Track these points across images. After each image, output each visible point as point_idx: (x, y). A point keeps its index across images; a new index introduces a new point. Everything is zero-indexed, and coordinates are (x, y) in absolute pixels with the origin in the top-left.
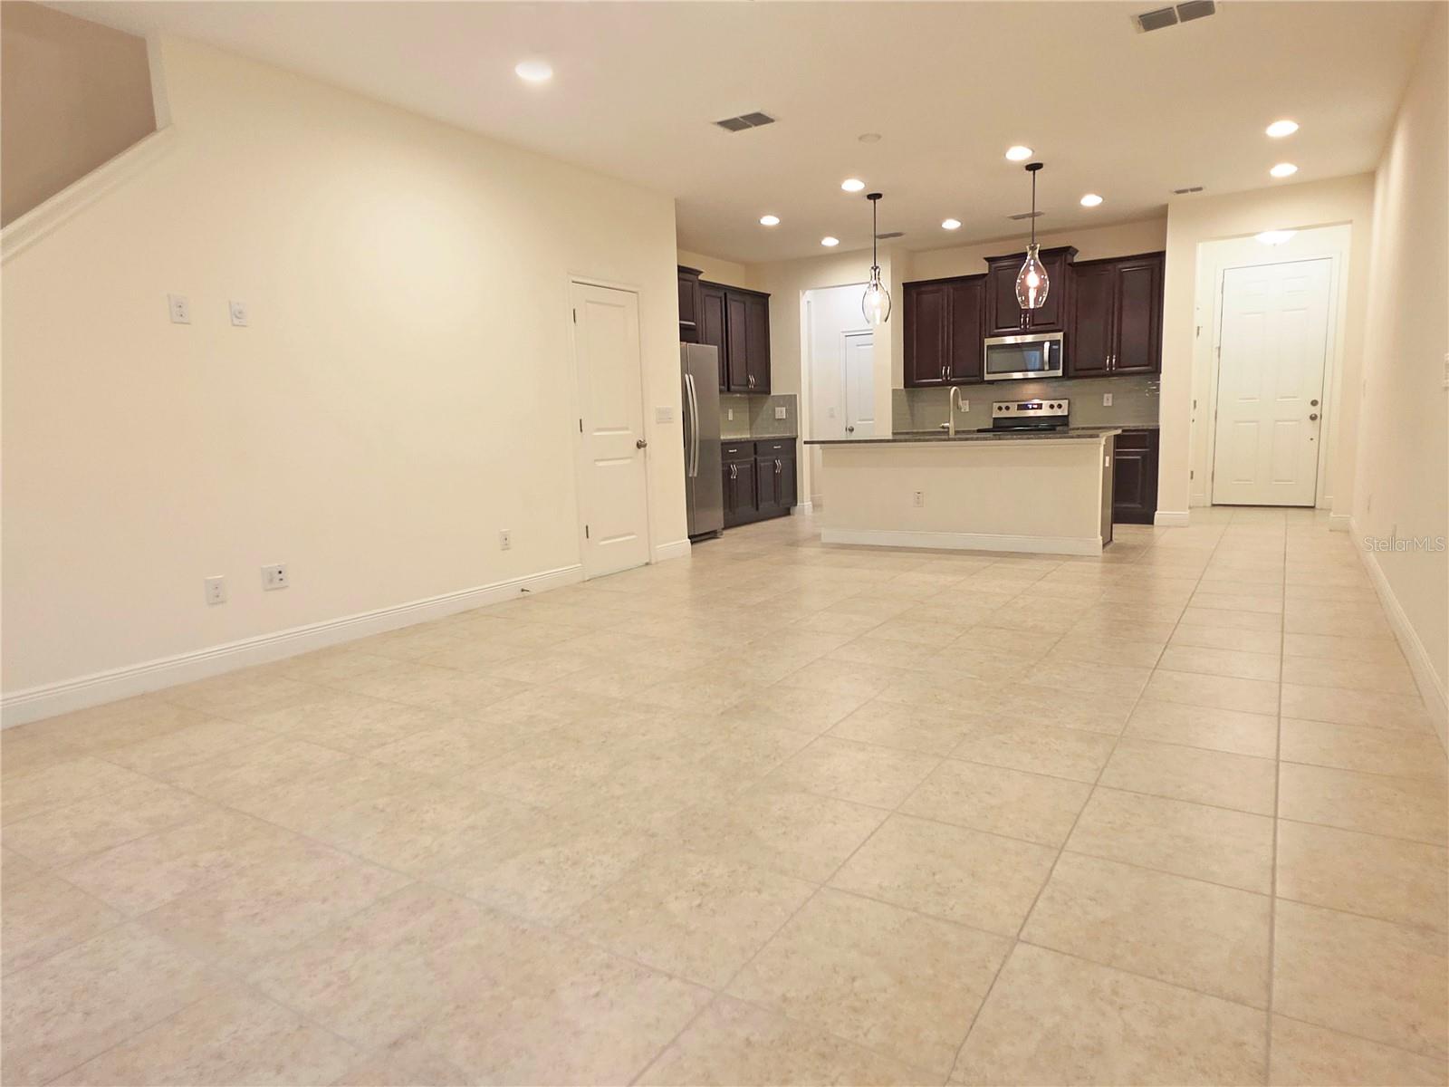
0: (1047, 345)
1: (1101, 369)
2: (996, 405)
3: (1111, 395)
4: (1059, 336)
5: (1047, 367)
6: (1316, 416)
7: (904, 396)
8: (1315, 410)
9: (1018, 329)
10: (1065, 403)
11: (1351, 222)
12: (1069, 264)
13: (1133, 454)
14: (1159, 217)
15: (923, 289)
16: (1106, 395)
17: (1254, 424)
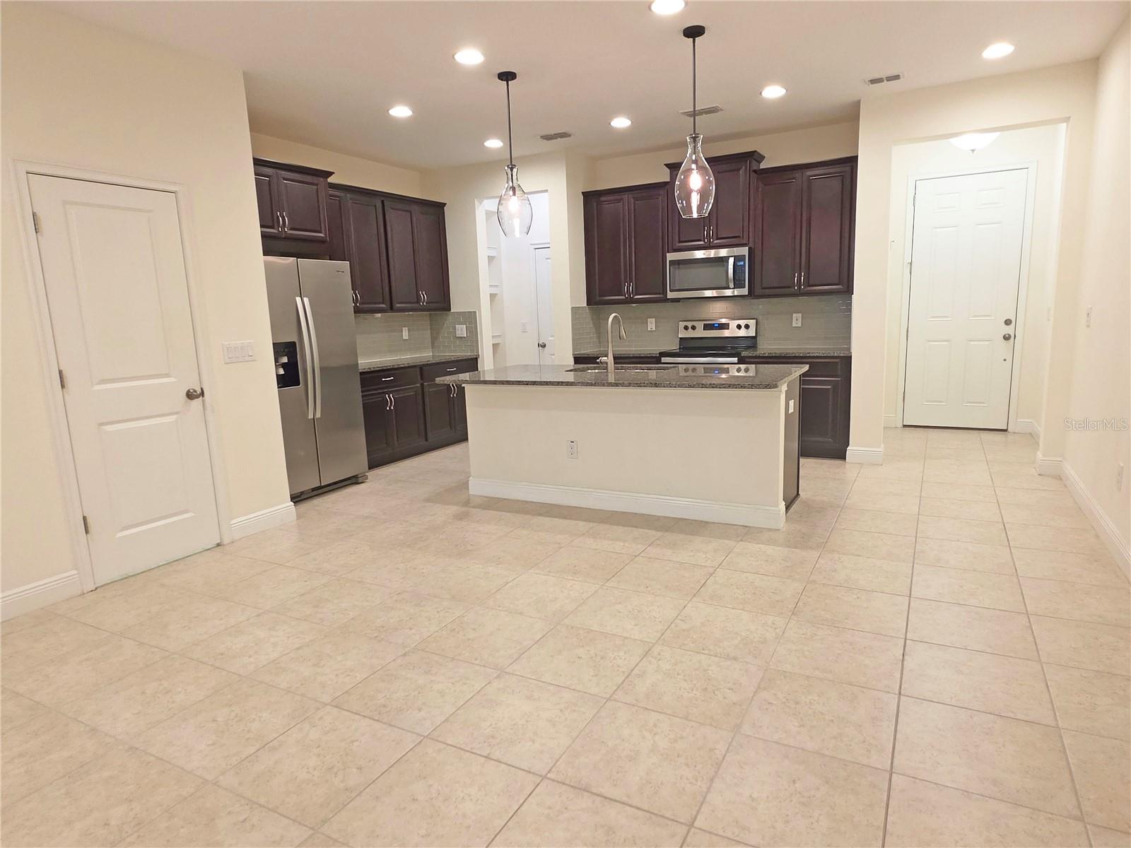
0: (731, 261)
1: (789, 287)
2: (682, 324)
3: (800, 315)
4: (744, 251)
5: (732, 285)
6: (1010, 336)
7: (587, 313)
8: (1009, 330)
9: (702, 243)
10: (752, 323)
11: (1067, 120)
12: (755, 171)
13: (824, 384)
14: (850, 117)
15: (603, 199)
16: (794, 315)
17: (945, 343)
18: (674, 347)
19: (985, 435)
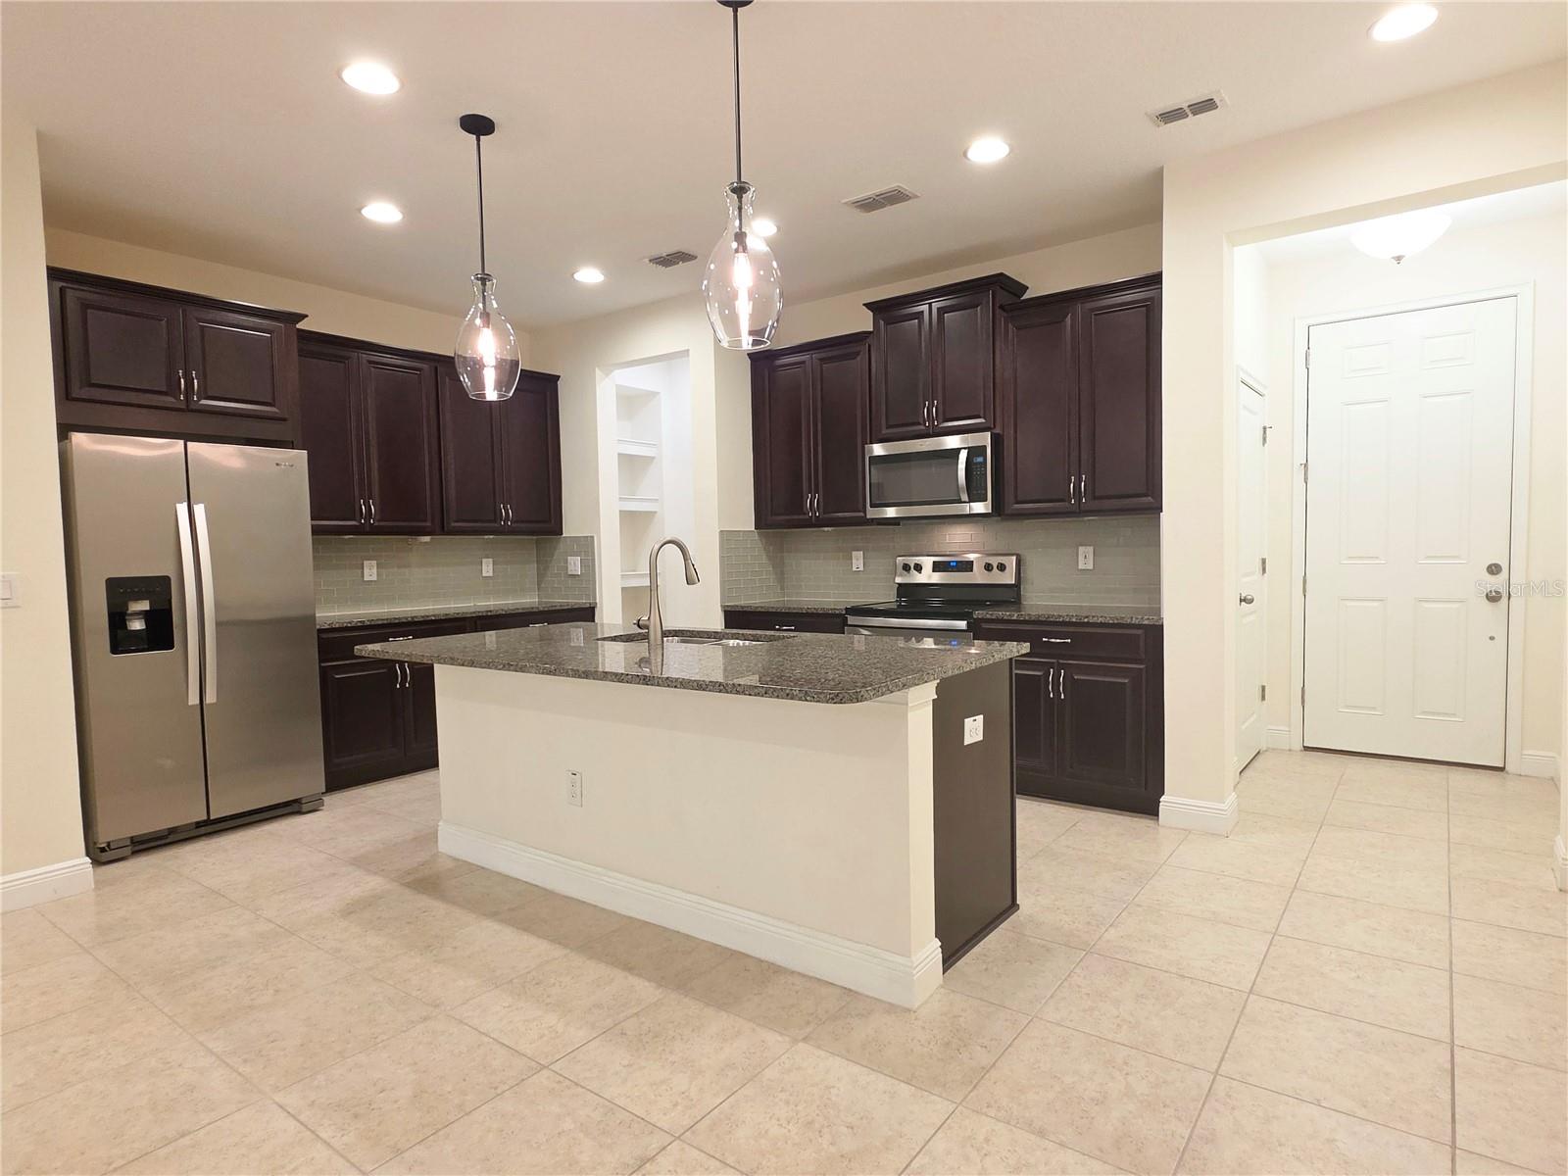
0: (963, 455)
1: (1062, 500)
2: (899, 562)
3: (1091, 549)
4: (985, 439)
5: (965, 497)
6: (1499, 594)
7: (756, 550)
8: (1497, 582)
9: (920, 425)
10: (1009, 562)
12: (1001, 307)
15: (779, 362)
16: (1081, 549)
17: (1376, 604)
18: (887, 597)
19: (1458, 776)
